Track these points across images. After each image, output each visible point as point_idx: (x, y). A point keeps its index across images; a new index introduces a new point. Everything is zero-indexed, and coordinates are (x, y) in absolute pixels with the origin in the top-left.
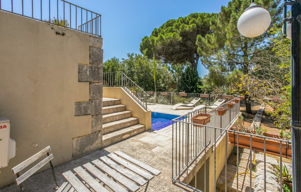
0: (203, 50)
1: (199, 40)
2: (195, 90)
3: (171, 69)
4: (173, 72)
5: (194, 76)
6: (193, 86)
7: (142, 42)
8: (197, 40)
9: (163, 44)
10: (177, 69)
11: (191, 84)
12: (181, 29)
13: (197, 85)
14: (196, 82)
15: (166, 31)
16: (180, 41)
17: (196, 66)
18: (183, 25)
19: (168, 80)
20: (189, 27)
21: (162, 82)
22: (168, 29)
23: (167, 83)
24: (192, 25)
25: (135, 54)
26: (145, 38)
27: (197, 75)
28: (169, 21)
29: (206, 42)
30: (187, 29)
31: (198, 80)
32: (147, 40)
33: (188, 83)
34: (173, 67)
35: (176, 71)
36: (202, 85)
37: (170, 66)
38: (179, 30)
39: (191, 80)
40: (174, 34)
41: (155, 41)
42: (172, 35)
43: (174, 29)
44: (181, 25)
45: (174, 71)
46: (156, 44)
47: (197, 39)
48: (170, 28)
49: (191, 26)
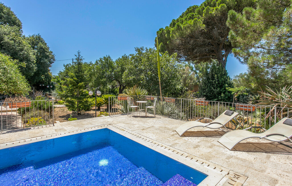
0: (237, 34)
1: (231, 19)
2: (224, 94)
3: (194, 69)
4: (196, 73)
5: (222, 75)
6: (221, 89)
7: (156, 36)
8: (229, 19)
9: (181, 35)
10: (201, 69)
11: (217, 85)
12: (205, 14)
13: (225, 87)
14: (225, 83)
15: (186, 19)
16: (203, 29)
17: (225, 64)
18: (208, 8)
19: (190, 81)
20: (216, 9)
21: (183, 83)
22: (187, 17)
23: (189, 85)
24: (220, 6)
25: (145, 48)
26: (160, 30)
27: (226, 74)
28: (190, 8)
29: (244, 19)
30: (213, 13)
31: (227, 80)
32: (162, 32)
33: (213, 85)
34: (196, 67)
35: (200, 71)
36: (233, 87)
37: (193, 66)
38: (202, 16)
39: (218, 81)
40: (195, 21)
41: (171, 33)
42: (193, 21)
43: (196, 15)
44: (205, 9)
45: (198, 71)
46: (173, 37)
47: (229, 17)
48: (190, 15)
49: (219, 8)
